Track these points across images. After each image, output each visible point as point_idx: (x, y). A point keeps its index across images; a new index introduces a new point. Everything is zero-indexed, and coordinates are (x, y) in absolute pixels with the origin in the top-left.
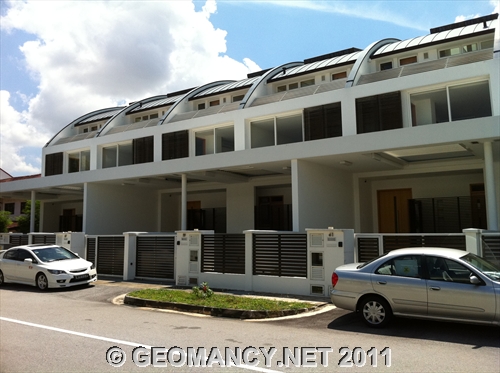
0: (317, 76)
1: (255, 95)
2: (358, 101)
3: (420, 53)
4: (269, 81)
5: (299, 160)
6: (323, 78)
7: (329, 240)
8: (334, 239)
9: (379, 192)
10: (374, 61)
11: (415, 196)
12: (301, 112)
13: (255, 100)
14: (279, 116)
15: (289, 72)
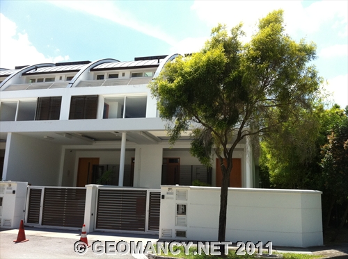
0: (57, 76)
1: (9, 83)
2: (73, 98)
3: (120, 72)
4: (24, 74)
5: (13, 133)
6: (61, 78)
7: (8, 189)
8: (11, 189)
9: (80, 159)
10: (93, 72)
11: (101, 163)
12: (36, 99)
13: (9, 86)
14: (22, 100)
15: (39, 70)
